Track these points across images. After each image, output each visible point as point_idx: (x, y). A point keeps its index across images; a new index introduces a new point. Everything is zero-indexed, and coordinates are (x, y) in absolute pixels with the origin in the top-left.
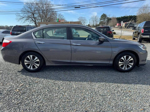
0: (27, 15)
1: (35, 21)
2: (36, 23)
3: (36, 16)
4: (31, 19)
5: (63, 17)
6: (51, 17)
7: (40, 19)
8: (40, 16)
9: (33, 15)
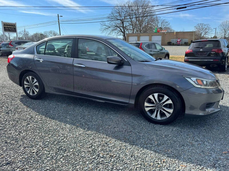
0: (114, 24)
1: (124, 33)
2: (124, 36)
3: (126, 24)
4: (119, 29)
5: (169, 24)
6: (148, 24)
7: (132, 29)
8: (132, 25)
9: (123, 23)
